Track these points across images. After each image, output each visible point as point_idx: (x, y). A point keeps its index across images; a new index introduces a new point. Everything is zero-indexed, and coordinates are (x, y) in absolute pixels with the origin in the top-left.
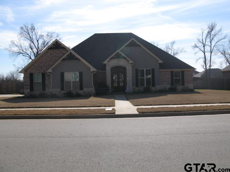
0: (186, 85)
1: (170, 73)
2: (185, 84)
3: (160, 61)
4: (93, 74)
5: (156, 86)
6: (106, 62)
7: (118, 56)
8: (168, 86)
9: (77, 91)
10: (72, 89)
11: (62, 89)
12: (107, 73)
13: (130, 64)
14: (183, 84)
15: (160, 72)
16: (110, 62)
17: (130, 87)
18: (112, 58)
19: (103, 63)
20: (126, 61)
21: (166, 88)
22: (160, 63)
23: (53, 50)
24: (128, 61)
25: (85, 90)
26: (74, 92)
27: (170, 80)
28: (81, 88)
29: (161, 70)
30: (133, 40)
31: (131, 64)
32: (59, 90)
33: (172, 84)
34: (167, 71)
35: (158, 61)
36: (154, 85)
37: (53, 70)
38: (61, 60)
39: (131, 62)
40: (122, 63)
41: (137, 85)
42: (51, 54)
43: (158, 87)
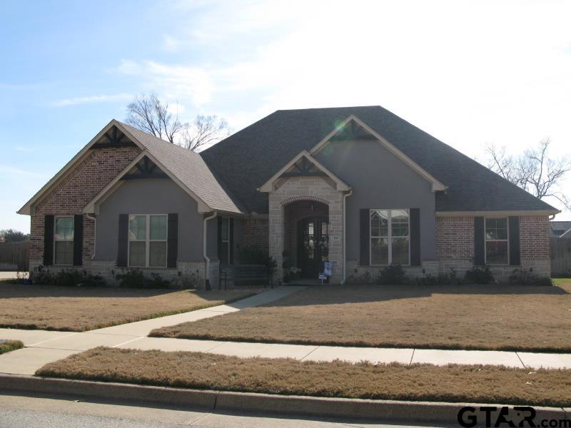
0: (525, 264)
1: (473, 222)
2: (523, 261)
3: (438, 186)
5: (425, 264)
6: (267, 187)
7: (304, 170)
8: (463, 266)
10: (147, 265)
11: (122, 262)
12: (271, 220)
13: (340, 195)
14: (515, 260)
15: (438, 219)
16: (281, 190)
17: (337, 262)
18: (286, 176)
19: (258, 189)
20: (328, 186)
21: (455, 272)
22: (438, 193)
23: (105, 150)
24: (334, 185)
27: (472, 246)
28: (172, 263)
29: (439, 214)
30: (352, 120)
31: (345, 192)
32: (112, 265)
33: (478, 259)
34: (461, 218)
35: (430, 185)
36: (416, 262)
37: (102, 205)
39: (341, 186)
40: (314, 189)
41: (364, 261)
42: (100, 163)
43: (431, 268)
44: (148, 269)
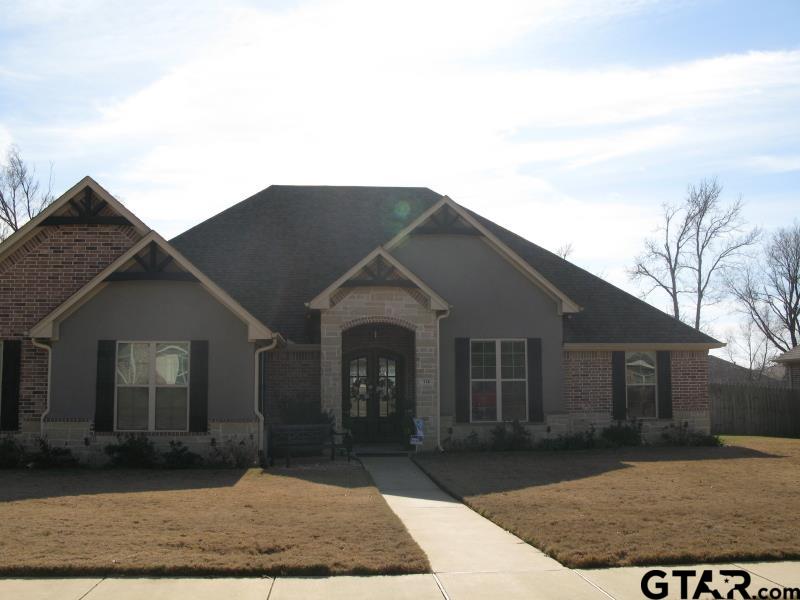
0: (679, 416)
1: (610, 359)
2: (676, 413)
3: (569, 307)
4: (258, 352)
5: (550, 420)
6: (320, 302)
7: (379, 277)
8: (602, 420)
9: (175, 439)
10: (152, 428)
11: (103, 423)
12: (324, 352)
13: (433, 316)
14: (666, 412)
15: (567, 353)
16: (340, 306)
17: (430, 419)
18: (350, 285)
19: (307, 304)
20: (415, 302)
21: (594, 430)
22: (565, 316)
23: (68, 229)
24: (425, 301)
25: (219, 431)
26: (162, 444)
27: (609, 393)
28: (199, 424)
29: (569, 346)
30: (446, 204)
31: (439, 313)
32: (85, 428)
33: (619, 412)
34: (594, 353)
35: (557, 303)
36: (537, 415)
37: (62, 325)
38: (104, 281)
39: (437, 303)
40: (395, 307)
42: (57, 251)
43: (558, 425)
44: (153, 434)
